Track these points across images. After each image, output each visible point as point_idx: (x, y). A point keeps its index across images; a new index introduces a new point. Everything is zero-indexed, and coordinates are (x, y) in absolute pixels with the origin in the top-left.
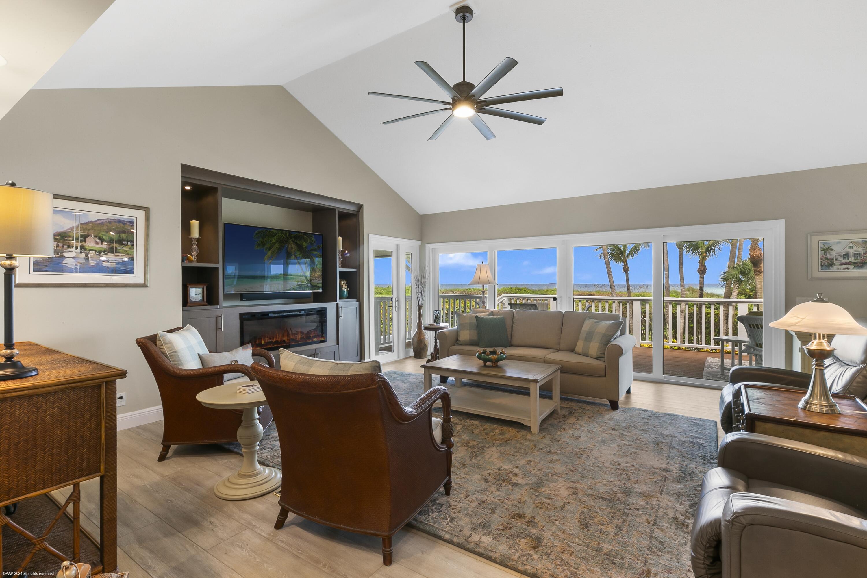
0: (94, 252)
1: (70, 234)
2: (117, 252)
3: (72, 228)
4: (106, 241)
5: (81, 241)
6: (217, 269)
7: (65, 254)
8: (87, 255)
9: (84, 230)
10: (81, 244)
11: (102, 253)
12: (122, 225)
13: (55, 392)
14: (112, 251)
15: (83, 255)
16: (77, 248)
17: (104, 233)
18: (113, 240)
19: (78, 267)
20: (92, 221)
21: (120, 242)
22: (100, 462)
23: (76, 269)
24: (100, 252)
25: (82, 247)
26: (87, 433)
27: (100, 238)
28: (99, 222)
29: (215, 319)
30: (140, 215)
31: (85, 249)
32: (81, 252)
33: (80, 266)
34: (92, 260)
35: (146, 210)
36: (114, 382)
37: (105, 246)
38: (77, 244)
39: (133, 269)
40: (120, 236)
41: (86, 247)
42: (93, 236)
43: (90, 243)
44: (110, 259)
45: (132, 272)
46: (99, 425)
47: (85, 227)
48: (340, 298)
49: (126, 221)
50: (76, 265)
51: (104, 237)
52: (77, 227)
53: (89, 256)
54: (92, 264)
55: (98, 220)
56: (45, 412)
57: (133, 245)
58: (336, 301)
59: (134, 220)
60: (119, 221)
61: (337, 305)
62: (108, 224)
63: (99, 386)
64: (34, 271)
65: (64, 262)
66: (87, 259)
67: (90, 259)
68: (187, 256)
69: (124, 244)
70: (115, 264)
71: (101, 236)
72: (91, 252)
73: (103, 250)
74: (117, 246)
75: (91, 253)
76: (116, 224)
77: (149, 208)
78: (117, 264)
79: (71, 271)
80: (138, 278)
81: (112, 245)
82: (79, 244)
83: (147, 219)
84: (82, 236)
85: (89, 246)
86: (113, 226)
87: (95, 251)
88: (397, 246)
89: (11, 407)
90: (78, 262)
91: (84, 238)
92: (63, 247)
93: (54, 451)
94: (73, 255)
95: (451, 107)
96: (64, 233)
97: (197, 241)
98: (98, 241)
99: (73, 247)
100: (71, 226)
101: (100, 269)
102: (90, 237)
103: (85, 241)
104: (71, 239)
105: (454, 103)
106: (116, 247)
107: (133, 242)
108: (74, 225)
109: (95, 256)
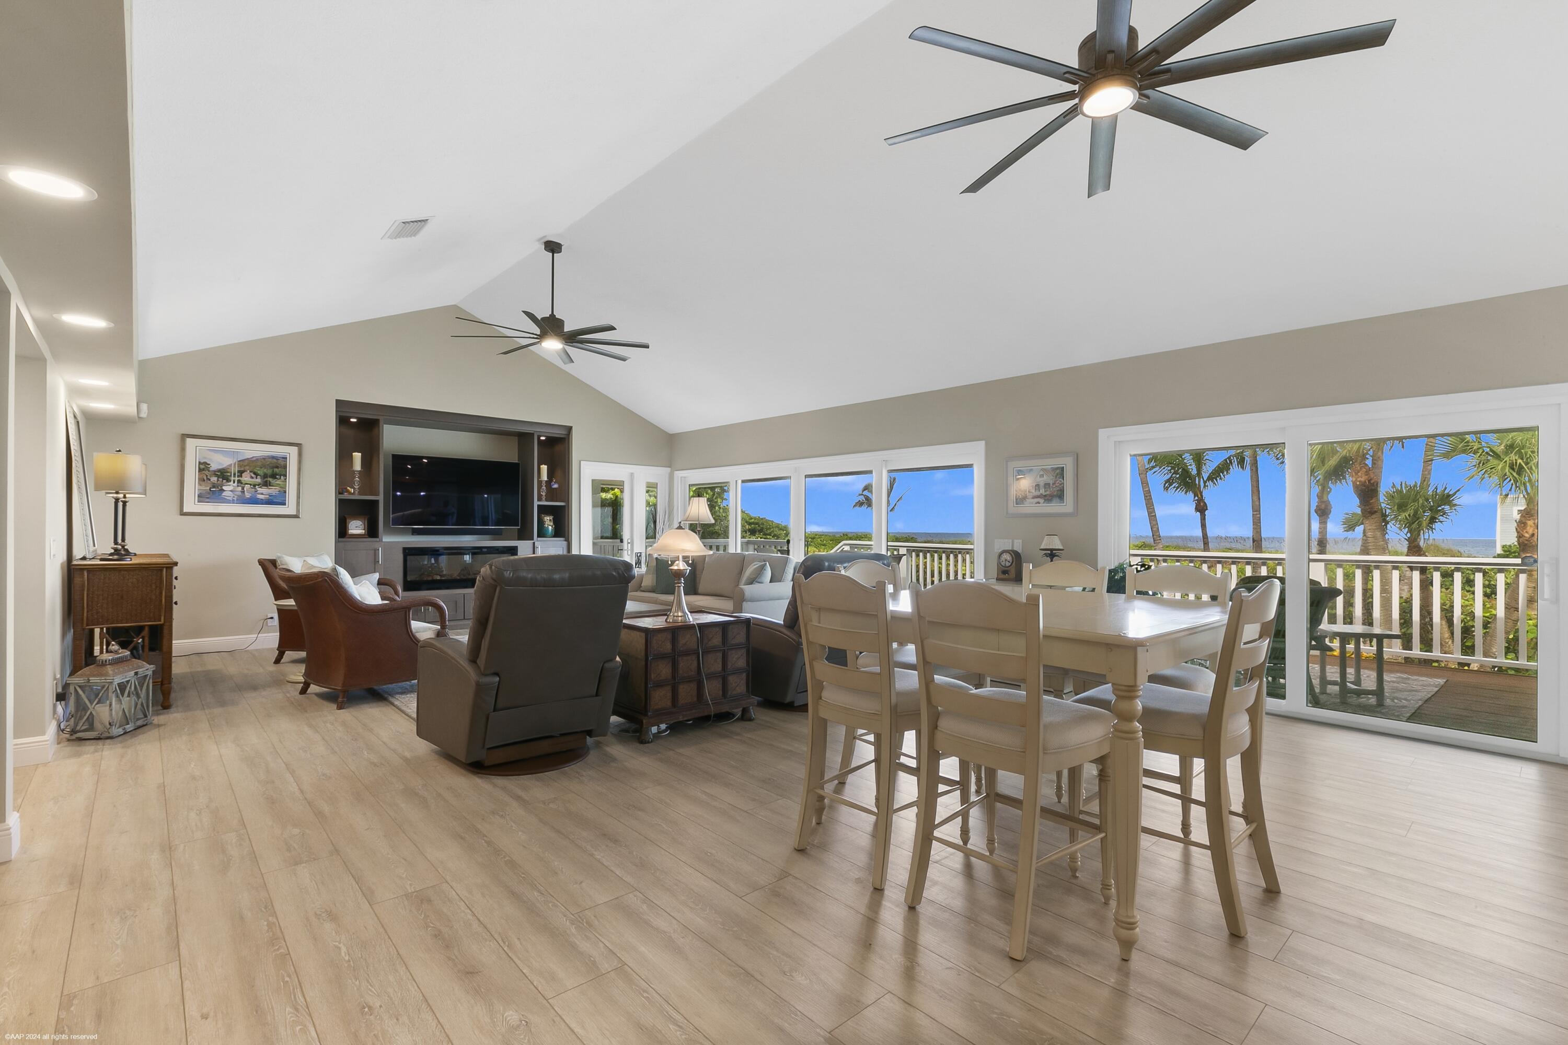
0: (249, 485)
1: (228, 470)
2: (270, 486)
3: (230, 465)
4: (260, 476)
5: (238, 477)
6: (377, 502)
7: (224, 488)
8: (243, 488)
9: (241, 466)
10: (238, 479)
11: (257, 487)
12: (275, 461)
13: (135, 570)
14: (266, 484)
15: (240, 489)
16: (234, 482)
17: (258, 469)
18: (267, 475)
19: (235, 499)
20: (248, 459)
21: (274, 476)
22: (161, 616)
23: (233, 500)
24: (255, 486)
25: (239, 481)
26: (154, 597)
27: (255, 473)
28: (254, 459)
29: (373, 551)
30: (294, 451)
31: (242, 483)
32: (238, 486)
33: (237, 498)
34: (248, 493)
35: (299, 445)
36: (171, 568)
37: (259, 480)
38: (234, 478)
39: (285, 500)
40: (273, 470)
41: (243, 482)
42: (248, 471)
43: (246, 478)
44: (264, 492)
45: (284, 504)
46: (161, 593)
47: (241, 463)
48: (539, 536)
49: (280, 457)
50: (234, 497)
51: (259, 472)
52: (235, 464)
53: (245, 489)
54: (247, 496)
55: (253, 457)
56: (128, 580)
57: (286, 479)
58: (533, 540)
59: (286, 455)
60: (273, 457)
61: (534, 543)
62: (263, 460)
63: (161, 570)
64: (198, 502)
65: (223, 494)
66: (243, 492)
67: (245, 492)
68: (346, 488)
69: (277, 478)
70: (268, 496)
71: (256, 471)
72: (246, 485)
73: (257, 483)
74: (270, 479)
75: (247, 487)
76: (270, 460)
77: (301, 444)
78: (270, 496)
79: (228, 502)
80: (290, 509)
81: (266, 479)
82: (237, 479)
83: (300, 454)
84: (239, 472)
85: (245, 481)
86: (267, 462)
87: (251, 485)
88: (632, 474)
89: (109, 575)
90: (236, 495)
91: (241, 473)
92: (222, 481)
93: (133, 603)
94: (231, 488)
95: (539, 340)
96: (223, 469)
97: (359, 474)
98: (253, 475)
99: (231, 481)
100: (229, 463)
101: (254, 501)
102: (245, 473)
103: (241, 477)
104: (229, 474)
105: (542, 336)
106: (270, 481)
107: (286, 476)
108: (232, 462)
109: (251, 489)
